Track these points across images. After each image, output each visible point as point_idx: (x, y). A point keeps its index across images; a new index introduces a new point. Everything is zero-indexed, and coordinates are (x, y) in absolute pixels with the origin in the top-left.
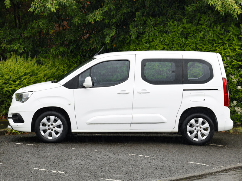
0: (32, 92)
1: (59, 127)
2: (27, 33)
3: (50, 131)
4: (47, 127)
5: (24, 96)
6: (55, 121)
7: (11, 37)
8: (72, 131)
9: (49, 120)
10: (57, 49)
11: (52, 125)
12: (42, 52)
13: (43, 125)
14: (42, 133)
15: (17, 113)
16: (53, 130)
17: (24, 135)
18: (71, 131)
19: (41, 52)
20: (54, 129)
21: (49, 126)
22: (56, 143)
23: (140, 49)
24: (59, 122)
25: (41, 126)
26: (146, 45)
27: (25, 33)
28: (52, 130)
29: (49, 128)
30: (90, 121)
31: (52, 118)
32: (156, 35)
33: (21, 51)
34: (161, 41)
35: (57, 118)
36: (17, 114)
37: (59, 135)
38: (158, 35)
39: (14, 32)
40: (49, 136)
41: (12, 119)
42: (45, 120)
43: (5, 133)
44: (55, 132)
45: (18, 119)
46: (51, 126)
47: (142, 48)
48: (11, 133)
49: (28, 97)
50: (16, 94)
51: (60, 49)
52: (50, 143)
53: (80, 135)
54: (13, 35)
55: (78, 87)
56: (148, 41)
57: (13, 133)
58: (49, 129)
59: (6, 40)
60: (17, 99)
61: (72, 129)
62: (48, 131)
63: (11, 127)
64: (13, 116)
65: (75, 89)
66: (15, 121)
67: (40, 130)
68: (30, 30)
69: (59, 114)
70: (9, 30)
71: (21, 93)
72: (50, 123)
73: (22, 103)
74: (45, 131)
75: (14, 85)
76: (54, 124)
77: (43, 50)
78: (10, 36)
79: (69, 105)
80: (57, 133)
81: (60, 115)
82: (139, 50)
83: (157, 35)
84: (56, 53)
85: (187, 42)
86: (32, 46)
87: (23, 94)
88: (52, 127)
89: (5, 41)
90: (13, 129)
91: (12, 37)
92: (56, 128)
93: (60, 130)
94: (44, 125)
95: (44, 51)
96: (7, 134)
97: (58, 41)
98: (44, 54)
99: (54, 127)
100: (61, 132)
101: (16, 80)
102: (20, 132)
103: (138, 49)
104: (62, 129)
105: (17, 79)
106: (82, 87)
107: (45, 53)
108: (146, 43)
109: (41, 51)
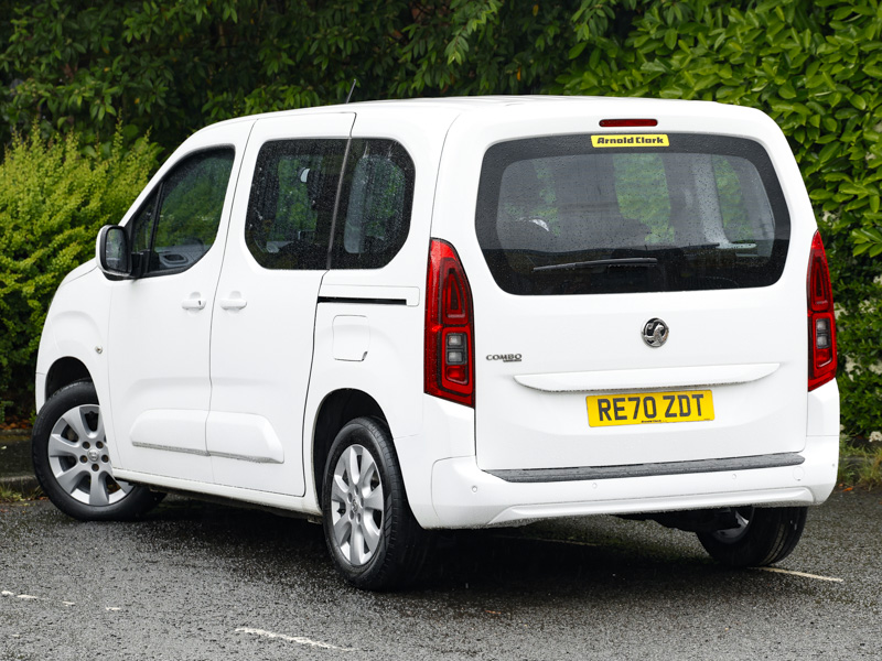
2: (140, 25)
3: (87, 467)
4: (77, 449)
7: (70, 45)
11: (100, 444)
13: (64, 435)
14: (55, 465)
16: (100, 470)
20: (102, 466)
21: (86, 445)
23: (624, 86)
25: (56, 435)
26: (647, 66)
27: (131, 26)
28: (95, 467)
29: (84, 452)
32: (698, 19)
33: (101, 111)
34: (716, 46)
37: (119, 495)
38: (708, 17)
39: (91, 21)
40: (78, 486)
42: (74, 416)
46: (94, 450)
47: (633, 83)
54: (82, 35)
56: (659, 49)
58: (84, 459)
59: (44, 61)
62: (80, 467)
67: (50, 452)
68: (152, 9)
70: (63, 16)
72: (93, 435)
75: (14, 272)
78: (69, 41)
82: (619, 94)
83: (703, 21)
85: (822, 49)
89: (43, 67)
91: (75, 49)
94: (71, 435)
97: (278, 58)
99: (106, 458)
101: (29, 247)
103: (615, 86)
105: (35, 245)
108: (651, 57)
109: (214, 106)
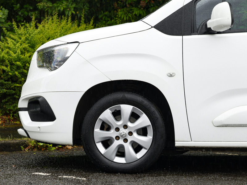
0: (77, 44)
1: (143, 132)
3: (121, 142)
4: (112, 133)
5: (56, 54)
6: (134, 117)
8: (177, 144)
9: (117, 114)
10: (129, 12)
11: (125, 127)
12: (105, 18)
13: (102, 128)
14: (100, 147)
15: (39, 97)
16: (129, 141)
17: (63, 153)
18: (174, 144)
19: (103, 19)
20: (130, 139)
21: (117, 129)
22: (136, 173)
24: (144, 120)
25: (97, 130)
28: (126, 140)
29: (117, 134)
30: (222, 118)
31: (127, 109)
35: (138, 111)
36: (39, 100)
37: (143, 152)
40: (117, 155)
41: (27, 113)
42: (107, 115)
43: (22, 147)
44: (133, 146)
45: (42, 111)
46: (123, 131)
48: (35, 147)
49: (67, 55)
50: (38, 52)
51: (133, 12)
52: (121, 173)
53: (193, 153)
55: (192, 31)
57: (40, 148)
58: (118, 138)
60: (41, 64)
61: (176, 139)
62: (116, 143)
63: (25, 131)
64: (29, 104)
65: (185, 37)
66: (35, 117)
67: (96, 140)
69: (144, 100)
71: (51, 47)
72: (120, 123)
73: (51, 70)
74: (107, 143)
76: (129, 124)
77: (106, 15)
79: (171, 76)
80: (137, 148)
81: (146, 102)
84: (128, 18)
86: (88, 8)
87: (56, 49)
88: (126, 131)
90: (29, 137)
92: (135, 134)
93: (146, 140)
94: (106, 127)
95: (108, 17)
96: (27, 150)
98: (108, 21)
99: (131, 134)
100: (148, 146)
102: (54, 145)
104: (151, 137)
106: (204, 31)
107: (109, 19)
